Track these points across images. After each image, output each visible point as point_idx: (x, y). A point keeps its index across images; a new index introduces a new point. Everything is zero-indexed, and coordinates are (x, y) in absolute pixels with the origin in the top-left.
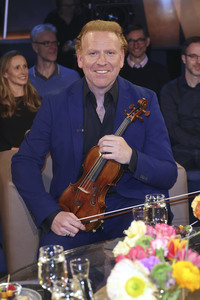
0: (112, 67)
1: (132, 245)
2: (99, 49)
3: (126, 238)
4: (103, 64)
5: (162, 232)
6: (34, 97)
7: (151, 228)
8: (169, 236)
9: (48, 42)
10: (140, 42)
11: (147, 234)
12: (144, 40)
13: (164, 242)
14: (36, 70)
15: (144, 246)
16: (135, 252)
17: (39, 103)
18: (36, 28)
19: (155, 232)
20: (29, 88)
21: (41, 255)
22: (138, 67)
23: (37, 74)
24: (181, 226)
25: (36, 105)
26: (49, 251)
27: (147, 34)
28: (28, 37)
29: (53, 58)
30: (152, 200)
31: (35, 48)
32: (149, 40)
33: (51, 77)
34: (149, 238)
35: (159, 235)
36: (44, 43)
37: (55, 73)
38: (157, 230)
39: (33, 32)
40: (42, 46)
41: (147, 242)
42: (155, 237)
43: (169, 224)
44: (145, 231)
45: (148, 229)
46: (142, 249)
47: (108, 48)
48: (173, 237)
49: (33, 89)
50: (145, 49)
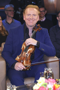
0: (35, 20)
1: (40, 86)
2: (31, 14)
3: (38, 83)
4: (32, 18)
5: (51, 82)
6: (4, 31)
7: (47, 80)
8: (53, 83)
9: (11, 10)
10: (43, 12)
11: (45, 82)
12: (44, 11)
13: (51, 85)
14: (6, 20)
15: (44, 87)
16: (41, 89)
17: (6, 33)
18: (7, 6)
19: (48, 81)
20: (2, 27)
21: (8, 88)
22: (42, 21)
23: (6, 22)
24: (57, 79)
25: (5, 33)
26: (11, 87)
27: (45, 9)
28: (3, 9)
29: (12, 16)
30: (47, 70)
31: (6, 12)
32: (46, 11)
33: (11, 23)
34: (46, 84)
35: (50, 83)
36: (10, 11)
37: (12, 22)
38: (49, 81)
39: (6, 7)
40: (9, 12)
41: (45, 85)
42: (48, 83)
43: (53, 78)
44: (45, 81)
45: (46, 80)
46: (43, 87)
47: (34, 14)
48: (55, 83)
49: (4, 28)
50: (45, 15)
